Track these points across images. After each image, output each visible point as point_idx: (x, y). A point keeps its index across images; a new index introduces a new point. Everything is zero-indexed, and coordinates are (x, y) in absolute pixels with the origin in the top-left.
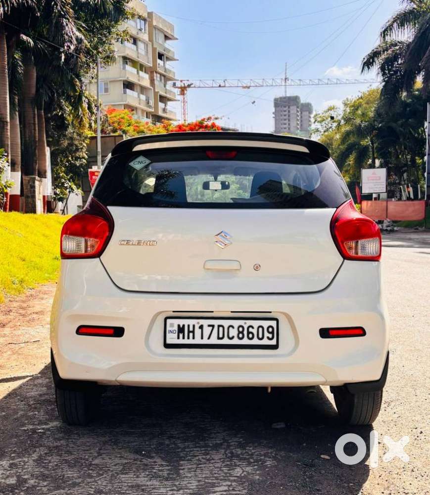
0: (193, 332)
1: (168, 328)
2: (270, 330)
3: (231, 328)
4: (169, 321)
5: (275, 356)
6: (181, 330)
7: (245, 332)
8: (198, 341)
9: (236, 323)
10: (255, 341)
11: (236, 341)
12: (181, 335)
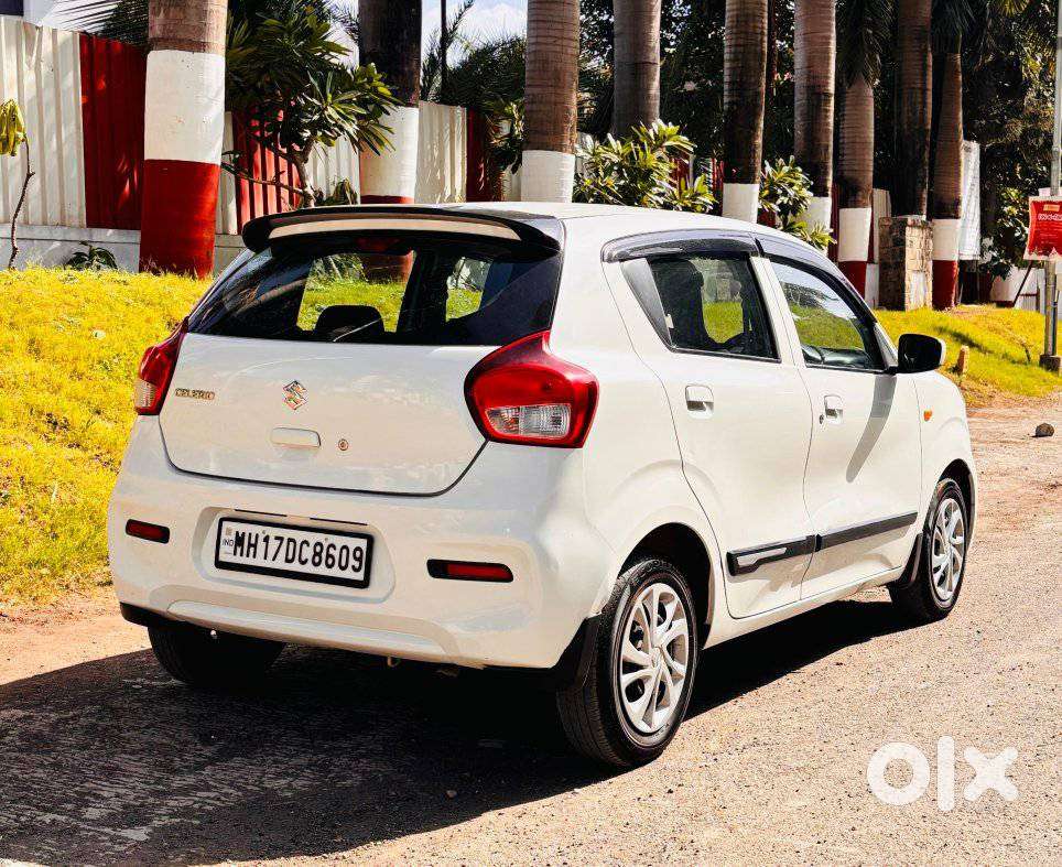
0: (255, 546)
1: (223, 536)
2: (358, 554)
3: (305, 546)
4: (225, 524)
5: (364, 600)
6: (239, 540)
7: (324, 555)
8: (259, 562)
9: (313, 538)
10: (335, 572)
11: (309, 569)
12: (239, 549)
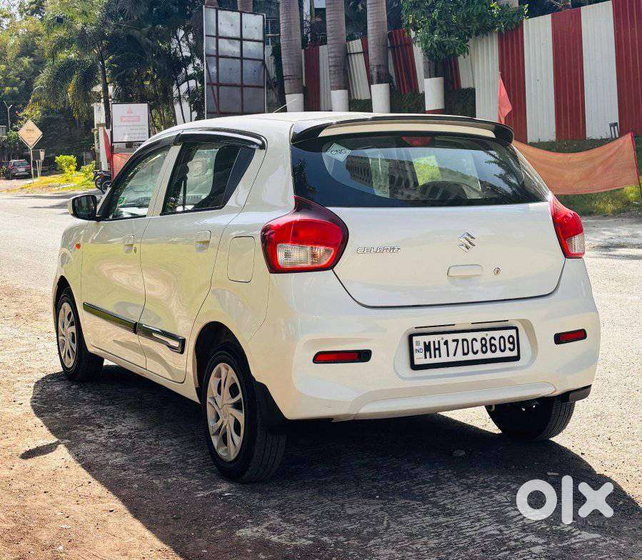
0: (439, 349)
1: (415, 347)
2: (511, 340)
3: (474, 342)
4: (414, 338)
5: (522, 368)
6: (427, 347)
7: (488, 345)
8: (444, 359)
9: (479, 335)
10: (499, 354)
11: (480, 356)
12: (428, 354)
